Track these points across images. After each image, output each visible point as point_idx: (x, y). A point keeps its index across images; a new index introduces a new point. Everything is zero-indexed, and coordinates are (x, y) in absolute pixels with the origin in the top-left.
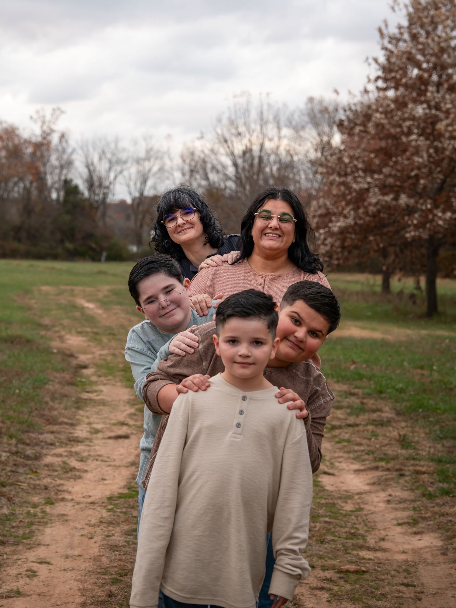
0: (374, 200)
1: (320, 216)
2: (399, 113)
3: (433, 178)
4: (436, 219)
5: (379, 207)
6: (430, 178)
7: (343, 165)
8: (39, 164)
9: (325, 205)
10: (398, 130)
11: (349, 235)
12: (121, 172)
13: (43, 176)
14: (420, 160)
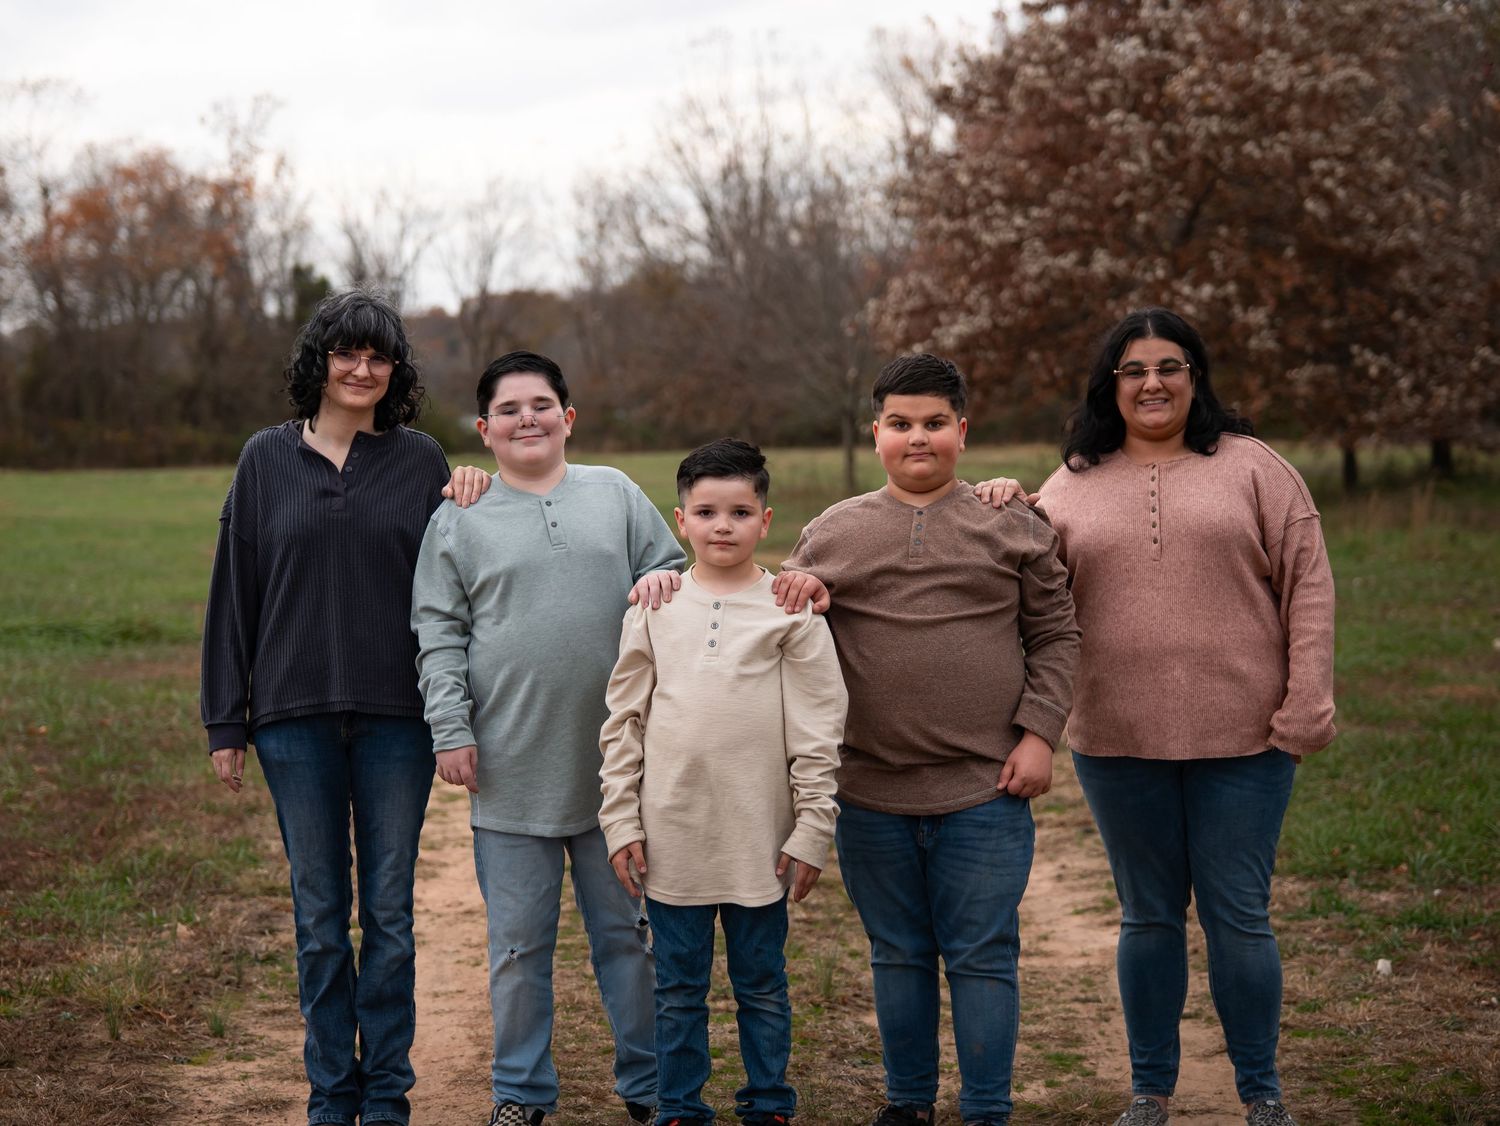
0: (1033, 269)
1: (913, 313)
2: (1078, 62)
3: (1168, 209)
4: (1178, 302)
5: (1046, 283)
6: (1158, 209)
7: (957, 191)
8: (228, 232)
9: (921, 287)
10: (1079, 101)
11: (979, 354)
12: (429, 239)
13: (241, 260)
14: (1133, 168)
